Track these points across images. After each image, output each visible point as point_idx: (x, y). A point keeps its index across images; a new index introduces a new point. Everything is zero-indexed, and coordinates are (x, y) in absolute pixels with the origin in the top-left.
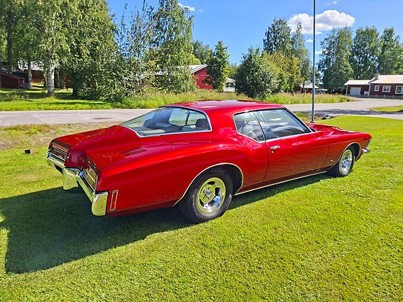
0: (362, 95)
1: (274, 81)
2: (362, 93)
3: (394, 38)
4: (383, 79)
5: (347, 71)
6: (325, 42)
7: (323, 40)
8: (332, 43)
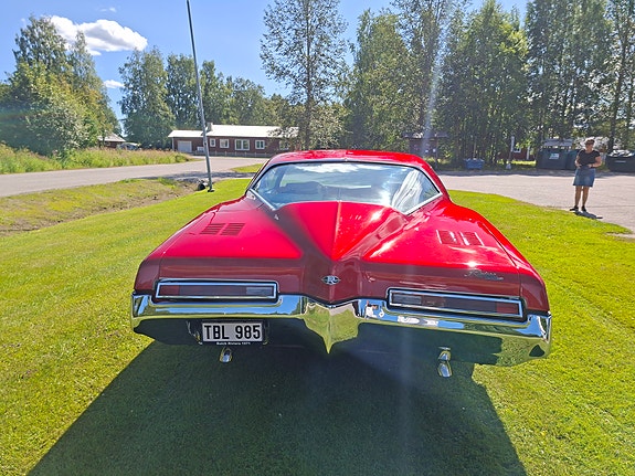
0: (194, 151)
1: (79, 127)
2: (194, 149)
3: (216, 75)
4: (218, 130)
5: (166, 116)
6: (126, 69)
7: (123, 66)
8: (136, 72)
